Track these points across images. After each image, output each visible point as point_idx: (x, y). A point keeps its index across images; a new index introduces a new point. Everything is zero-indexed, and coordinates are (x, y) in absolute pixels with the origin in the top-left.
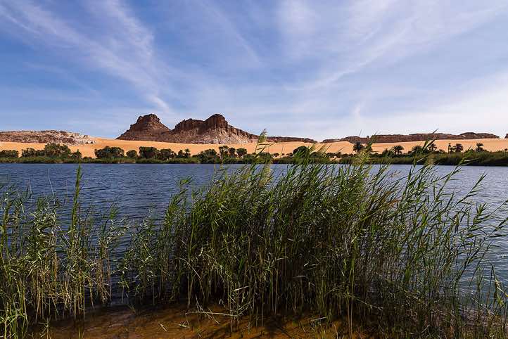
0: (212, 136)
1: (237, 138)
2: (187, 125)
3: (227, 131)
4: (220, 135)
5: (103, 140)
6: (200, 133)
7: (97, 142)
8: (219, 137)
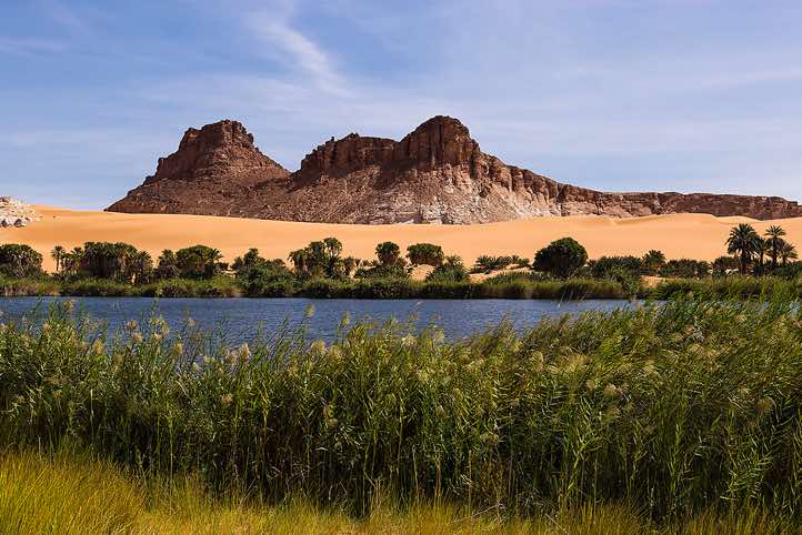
0: (421, 193)
1: (512, 195)
2: (342, 157)
3: (473, 175)
4: (450, 189)
5: (54, 214)
6: (382, 184)
7: (35, 219)
8: (444, 198)
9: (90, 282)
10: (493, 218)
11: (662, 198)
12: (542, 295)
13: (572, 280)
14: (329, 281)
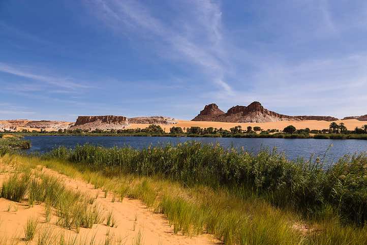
0: (251, 117)
1: (270, 117)
2: (235, 110)
3: (262, 113)
4: (257, 115)
5: (183, 121)
6: (244, 115)
7: (179, 122)
8: (256, 117)
9: (192, 134)
10: (267, 121)
11: (303, 117)
12: (286, 138)
13: (293, 134)
14: (240, 134)
